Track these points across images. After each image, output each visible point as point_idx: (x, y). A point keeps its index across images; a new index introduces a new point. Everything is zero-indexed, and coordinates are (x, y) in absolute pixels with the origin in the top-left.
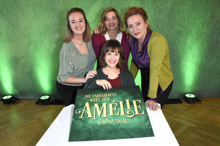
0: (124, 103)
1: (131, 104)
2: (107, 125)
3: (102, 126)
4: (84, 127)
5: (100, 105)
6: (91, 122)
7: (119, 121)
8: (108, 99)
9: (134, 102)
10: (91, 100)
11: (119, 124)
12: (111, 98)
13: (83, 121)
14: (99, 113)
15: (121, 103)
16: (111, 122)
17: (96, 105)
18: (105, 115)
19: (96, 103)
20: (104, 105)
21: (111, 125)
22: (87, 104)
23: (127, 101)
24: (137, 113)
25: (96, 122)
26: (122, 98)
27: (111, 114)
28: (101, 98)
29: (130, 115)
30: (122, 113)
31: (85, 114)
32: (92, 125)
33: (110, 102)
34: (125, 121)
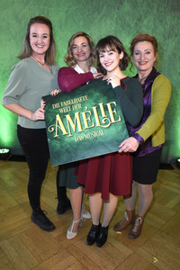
0: (98, 109)
1: (106, 108)
2: (84, 140)
3: (80, 143)
4: (62, 147)
5: (72, 117)
6: (67, 139)
7: (96, 135)
8: (80, 106)
9: (109, 105)
10: (61, 111)
11: (96, 138)
12: (83, 103)
13: (60, 140)
14: (73, 126)
15: (94, 109)
16: (87, 136)
17: (68, 117)
18: (80, 129)
19: (67, 114)
20: (76, 115)
21: (88, 140)
22: (58, 117)
23: (101, 105)
24: (113, 121)
25: (72, 139)
26: (95, 101)
27: (86, 126)
28: (71, 106)
29: (106, 124)
30: (98, 124)
31: (60, 132)
32: (70, 144)
33: (82, 110)
34: (101, 133)
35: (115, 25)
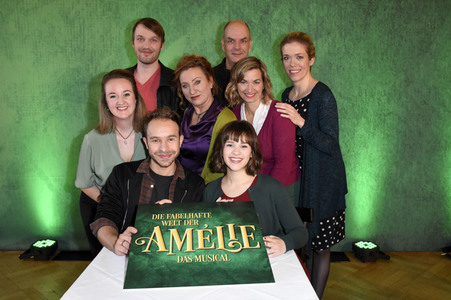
0: (225, 230)
1: (237, 231)
2: (193, 263)
3: (184, 265)
4: (151, 265)
5: (181, 232)
6: (163, 258)
7: (214, 258)
8: (196, 222)
9: (243, 228)
10: (164, 223)
11: (215, 263)
12: (202, 221)
13: (151, 257)
14: (179, 244)
15: (219, 229)
16: (199, 259)
17: (173, 232)
18: (189, 247)
19: (173, 227)
20: (188, 231)
21: (199, 264)
22: (157, 230)
23: (230, 227)
24: (246, 245)
25: (172, 258)
26: (222, 220)
27: (201, 246)
28: (182, 220)
29: (234, 248)
30: (221, 246)
31: (154, 246)
32: (166, 264)
33: (199, 227)
34: (224, 258)
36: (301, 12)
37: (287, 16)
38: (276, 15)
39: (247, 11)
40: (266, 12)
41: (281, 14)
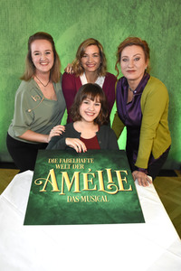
0: (104, 174)
1: (114, 175)
2: (79, 203)
3: (72, 205)
4: (46, 204)
5: (70, 175)
6: (56, 197)
7: (96, 199)
8: (82, 166)
9: (118, 172)
10: (58, 167)
11: (97, 203)
12: (86, 165)
13: (46, 196)
14: (68, 185)
15: (100, 172)
16: (85, 199)
17: (64, 174)
18: (76, 189)
19: (64, 171)
20: (76, 174)
21: (85, 204)
22: (52, 172)
23: (108, 171)
24: (121, 188)
25: (63, 198)
26: (102, 165)
27: (86, 187)
28: (72, 165)
29: (112, 190)
30: (101, 188)
31: (49, 187)
32: (59, 203)
33: (84, 171)
34: (104, 199)
35: (106, 14)
36: (159, 8)
37: (149, 11)
38: (141, 10)
39: (120, 6)
40: (134, 8)
41: (145, 9)
